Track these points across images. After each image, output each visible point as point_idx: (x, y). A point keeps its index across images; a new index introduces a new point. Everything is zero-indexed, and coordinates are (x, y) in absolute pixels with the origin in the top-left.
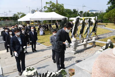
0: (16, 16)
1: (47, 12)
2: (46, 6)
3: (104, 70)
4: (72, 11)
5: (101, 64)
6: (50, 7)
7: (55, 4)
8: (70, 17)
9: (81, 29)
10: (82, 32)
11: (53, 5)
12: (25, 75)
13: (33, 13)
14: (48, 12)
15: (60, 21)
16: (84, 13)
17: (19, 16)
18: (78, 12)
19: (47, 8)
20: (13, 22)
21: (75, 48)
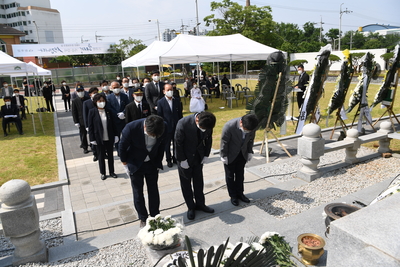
0: (118, 50)
1: (214, 34)
2: (210, 17)
4: (301, 28)
6: (226, 18)
7: (240, 8)
8: (294, 52)
9: (336, 90)
10: (338, 101)
11: (236, 12)
13: (169, 40)
14: (217, 35)
15: (257, 65)
16: (343, 35)
17: (126, 51)
18: (324, 33)
19: (214, 21)
20: (106, 69)
21: (315, 159)
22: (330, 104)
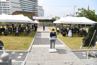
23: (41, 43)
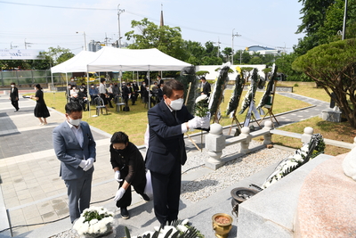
0: (46, 57)
1: (134, 47)
2: (131, 33)
3: (331, 221)
4: (204, 46)
5: (319, 205)
6: (144, 34)
7: (156, 27)
8: (198, 64)
9: (232, 97)
10: (234, 105)
11: (152, 29)
12: (80, 233)
13: (94, 50)
14: (136, 48)
16: (235, 53)
17: (54, 58)
18: (221, 50)
19: (134, 36)
20: (35, 74)
21: (219, 152)
22: (228, 108)
23: (30, 148)
